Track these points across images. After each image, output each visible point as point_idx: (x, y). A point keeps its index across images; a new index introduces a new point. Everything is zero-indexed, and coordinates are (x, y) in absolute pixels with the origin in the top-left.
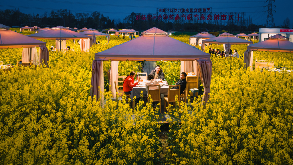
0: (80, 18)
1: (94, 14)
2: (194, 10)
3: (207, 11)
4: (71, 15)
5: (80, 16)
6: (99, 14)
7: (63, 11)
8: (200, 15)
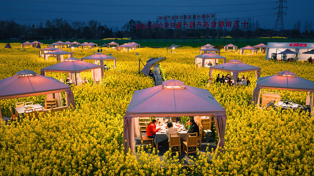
0: (77, 28)
1: (91, 22)
2: (197, 17)
3: (210, 17)
4: (67, 24)
5: (76, 25)
6: (96, 23)
7: (59, 20)
8: (204, 22)
